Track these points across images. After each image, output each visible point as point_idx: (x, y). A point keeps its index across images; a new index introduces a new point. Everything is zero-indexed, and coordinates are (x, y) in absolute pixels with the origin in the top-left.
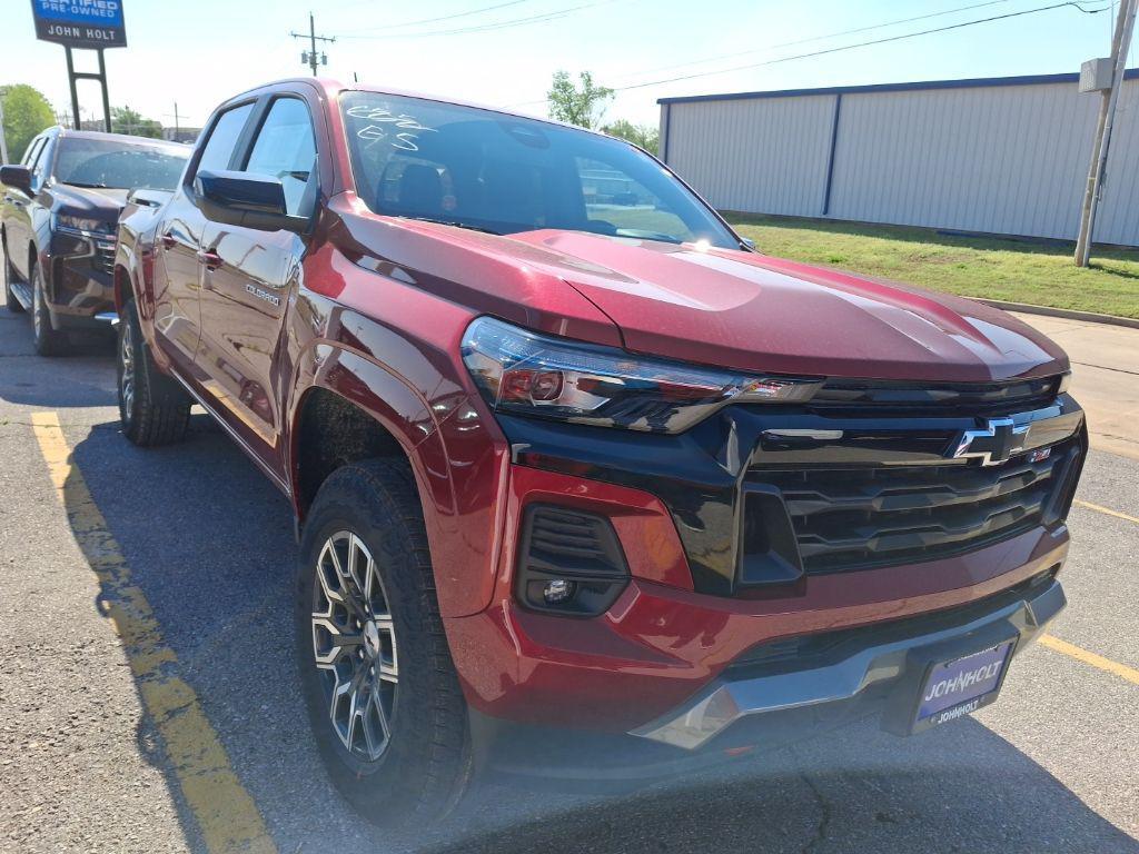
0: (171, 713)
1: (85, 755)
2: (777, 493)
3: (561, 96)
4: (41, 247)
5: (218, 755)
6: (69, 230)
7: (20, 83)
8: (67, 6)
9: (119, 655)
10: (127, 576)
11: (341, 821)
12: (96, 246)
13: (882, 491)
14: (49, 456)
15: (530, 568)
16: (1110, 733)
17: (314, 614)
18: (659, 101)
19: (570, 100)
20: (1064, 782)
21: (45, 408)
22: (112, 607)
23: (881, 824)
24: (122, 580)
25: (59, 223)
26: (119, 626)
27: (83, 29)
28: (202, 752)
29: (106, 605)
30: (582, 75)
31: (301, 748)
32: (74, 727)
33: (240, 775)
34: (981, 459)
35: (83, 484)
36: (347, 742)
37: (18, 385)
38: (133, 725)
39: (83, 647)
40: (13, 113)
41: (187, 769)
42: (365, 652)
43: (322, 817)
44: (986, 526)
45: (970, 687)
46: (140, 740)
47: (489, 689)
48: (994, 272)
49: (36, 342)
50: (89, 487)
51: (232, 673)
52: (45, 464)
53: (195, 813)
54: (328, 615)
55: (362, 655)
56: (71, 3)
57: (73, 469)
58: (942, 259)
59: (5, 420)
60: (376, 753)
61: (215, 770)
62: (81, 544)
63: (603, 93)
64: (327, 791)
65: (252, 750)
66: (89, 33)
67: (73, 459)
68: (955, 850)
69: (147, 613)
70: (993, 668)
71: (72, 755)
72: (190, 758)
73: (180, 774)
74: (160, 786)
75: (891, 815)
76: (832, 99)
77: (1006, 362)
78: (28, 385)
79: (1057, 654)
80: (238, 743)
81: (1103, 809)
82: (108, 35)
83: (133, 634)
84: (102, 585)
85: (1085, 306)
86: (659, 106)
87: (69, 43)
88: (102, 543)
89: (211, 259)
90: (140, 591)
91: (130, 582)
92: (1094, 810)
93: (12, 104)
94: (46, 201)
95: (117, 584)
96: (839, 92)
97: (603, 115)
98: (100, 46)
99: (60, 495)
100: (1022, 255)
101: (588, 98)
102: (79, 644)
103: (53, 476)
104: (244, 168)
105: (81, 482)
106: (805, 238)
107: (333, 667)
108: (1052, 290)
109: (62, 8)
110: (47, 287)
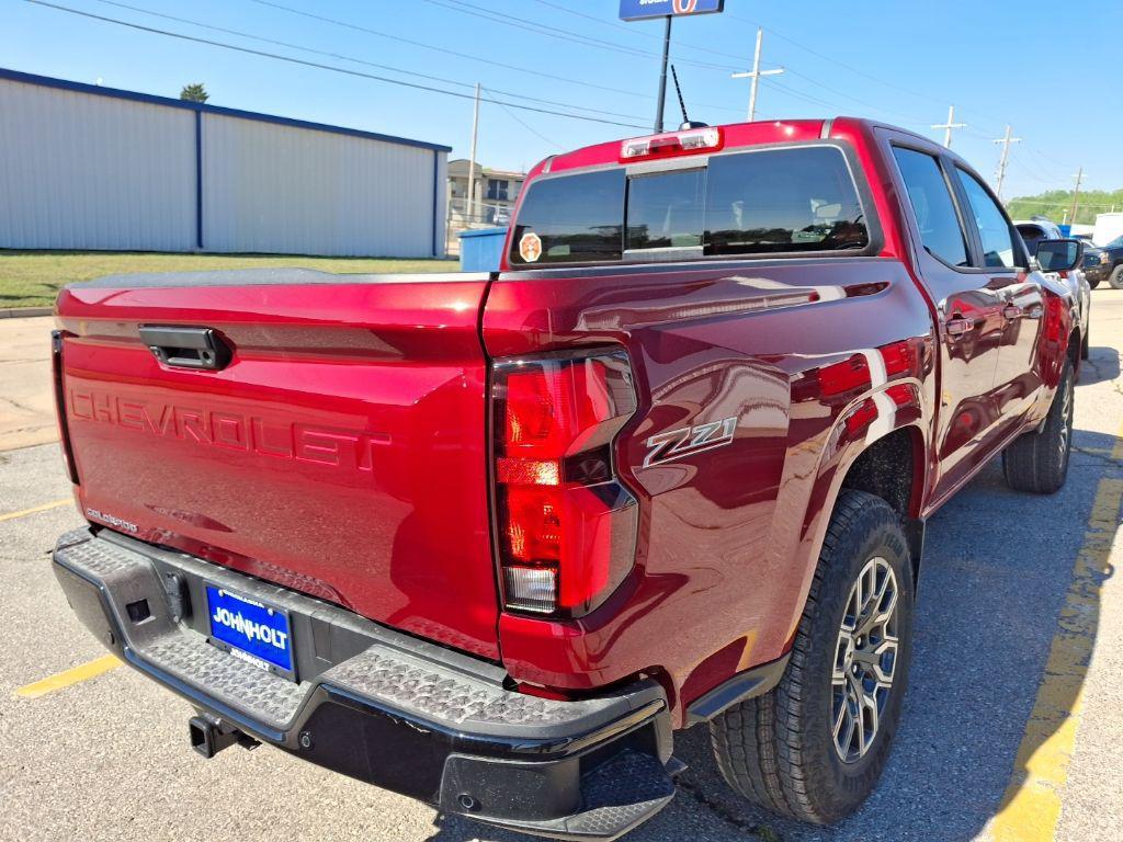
10: (1075, 583)
24: (1082, 582)
26: (1107, 556)
83: (1100, 550)
84: (1100, 584)
90: (1075, 571)
91: (1077, 579)
95: (1087, 581)
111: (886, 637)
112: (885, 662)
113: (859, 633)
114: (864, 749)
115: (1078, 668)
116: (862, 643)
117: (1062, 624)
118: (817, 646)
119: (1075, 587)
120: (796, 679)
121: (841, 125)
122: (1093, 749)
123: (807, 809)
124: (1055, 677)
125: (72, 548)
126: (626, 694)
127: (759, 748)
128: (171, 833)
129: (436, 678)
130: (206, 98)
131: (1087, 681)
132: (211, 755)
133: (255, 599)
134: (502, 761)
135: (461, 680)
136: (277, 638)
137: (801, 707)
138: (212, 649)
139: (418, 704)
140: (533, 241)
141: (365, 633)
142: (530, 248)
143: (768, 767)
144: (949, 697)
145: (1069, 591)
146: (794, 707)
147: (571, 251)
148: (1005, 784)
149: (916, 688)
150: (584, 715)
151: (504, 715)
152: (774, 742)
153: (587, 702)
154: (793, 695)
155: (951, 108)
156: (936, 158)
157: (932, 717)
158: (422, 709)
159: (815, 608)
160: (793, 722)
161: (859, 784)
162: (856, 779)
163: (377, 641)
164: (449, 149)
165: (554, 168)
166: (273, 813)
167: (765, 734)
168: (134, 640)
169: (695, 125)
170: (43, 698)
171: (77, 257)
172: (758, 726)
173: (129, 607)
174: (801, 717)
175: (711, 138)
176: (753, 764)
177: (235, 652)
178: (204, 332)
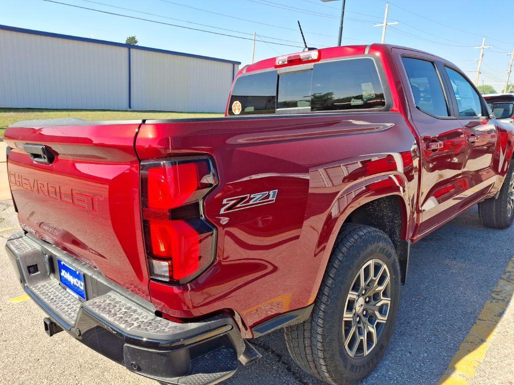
111: (382, 298)
112: (381, 310)
113: (367, 295)
114: (367, 352)
115: (495, 318)
116: (369, 300)
117: (493, 295)
118: (332, 301)
119: (504, 277)
120: (321, 317)
121: (375, 47)
122: (494, 360)
123: (329, 379)
124: (482, 322)
125: (15, 241)
126: (209, 321)
127: (305, 348)
128: (52, 367)
129: (129, 308)
130: (136, 42)
131: (499, 325)
132: (51, 335)
133: (72, 266)
134: (145, 349)
135: (139, 310)
136: (80, 284)
137: (323, 330)
138: (60, 288)
139: (115, 320)
140: (238, 105)
141: (109, 285)
142: (237, 108)
143: (309, 358)
144: (424, 328)
145: (501, 278)
146: (320, 330)
147: (254, 110)
148: (442, 374)
149: (408, 323)
150: (185, 330)
151: (148, 328)
152: (311, 346)
153: (189, 324)
154: (319, 324)
155: (484, 38)
156: (433, 63)
157: (413, 338)
158: (116, 322)
159: (332, 283)
160: (319, 337)
161: (362, 369)
162: (360, 366)
163: (112, 289)
164: (240, 63)
165: (247, 71)
166: (97, 362)
167: (307, 342)
168: (29, 282)
169: (310, 49)
170: (19, 304)
171: (77, 112)
172: (304, 338)
173: (29, 267)
174: (323, 335)
175: (314, 55)
176: (303, 356)
177: (68, 290)
178: (41, 147)
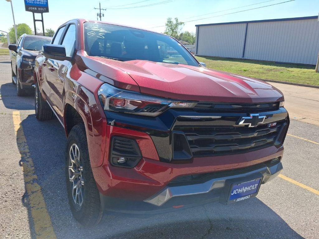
0: (33, 192)
1: (8, 203)
2: (183, 134)
3: (169, 25)
4: (18, 67)
5: (43, 204)
6: (25, 62)
7: (23, 23)
8: (33, 2)
9: (22, 177)
10: (29, 155)
11: (73, 223)
12: (32, 66)
13: (216, 134)
14: (15, 123)
15: (113, 154)
16: (302, 207)
17: (69, 166)
18: (196, 26)
19: (172, 26)
20: (285, 220)
21: (17, 110)
22: (23, 163)
23: (227, 230)
24: (27, 156)
25: (23, 60)
26: (24, 169)
27: (37, 8)
28: (39, 203)
29: (22, 163)
30: (175, 19)
31: (66, 203)
32: (6, 195)
33: (48, 210)
34: (248, 125)
35: (23, 131)
36: (75, 202)
37: (11, 104)
38: (22, 195)
39: (13, 174)
40: (21, 31)
41: (34, 208)
42: (81, 177)
43: (68, 222)
44: (253, 145)
45: (247, 191)
46: (23, 200)
47: (104, 188)
48: (291, 74)
49: (17, 92)
50: (24, 131)
51: (52, 182)
52: (14, 125)
53: (34, 219)
54: (72, 167)
55: (80, 178)
56: (35, 1)
57: (20, 127)
58: (277, 70)
59: (6, 113)
60: (81, 205)
61: (42, 208)
62: (19, 147)
63: (181, 23)
64: (71, 215)
65: (53, 203)
66: (39, 9)
67: (21, 124)
68: (247, 238)
69: (32, 165)
70: (255, 186)
71: (4, 203)
72: (35, 205)
73: (32, 209)
74: (26, 212)
75: (231, 228)
76: (245, 25)
77: (259, 97)
78: (14, 104)
79: (291, 183)
80: (49, 201)
81: (295, 228)
82: (44, 9)
83: (27, 171)
84: (22, 158)
85: (317, 84)
86: (196, 27)
87: (34, 12)
88: (24, 146)
89: (51, 69)
90: (32, 159)
91: (29, 157)
92: (292, 228)
93: (21, 29)
94: (20, 54)
95: (26, 157)
96: (247, 23)
97: (181, 30)
98: (41, 12)
99: (16, 133)
100: (300, 69)
101: (177, 25)
102: (12, 173)
103: (15, 128)
104: (61, 44)
105: (22, 130)
106: (237, 64)
107: (73, 181)
108: (308, 79)
109: (32, 3)
110: (20, 77)
145: (30, 153)
